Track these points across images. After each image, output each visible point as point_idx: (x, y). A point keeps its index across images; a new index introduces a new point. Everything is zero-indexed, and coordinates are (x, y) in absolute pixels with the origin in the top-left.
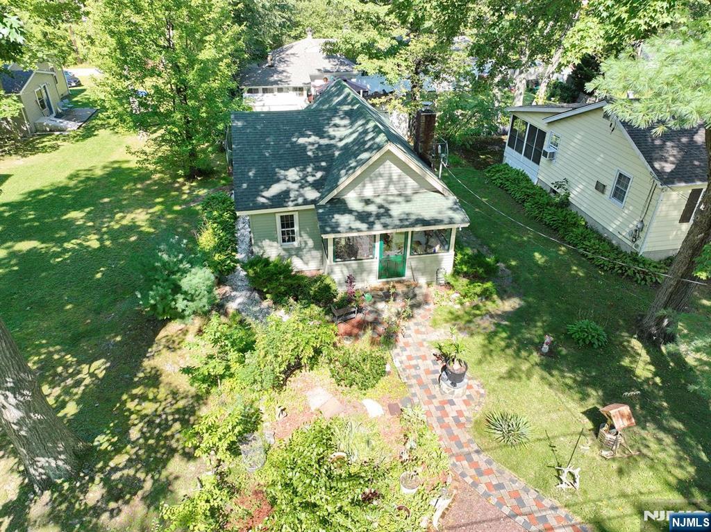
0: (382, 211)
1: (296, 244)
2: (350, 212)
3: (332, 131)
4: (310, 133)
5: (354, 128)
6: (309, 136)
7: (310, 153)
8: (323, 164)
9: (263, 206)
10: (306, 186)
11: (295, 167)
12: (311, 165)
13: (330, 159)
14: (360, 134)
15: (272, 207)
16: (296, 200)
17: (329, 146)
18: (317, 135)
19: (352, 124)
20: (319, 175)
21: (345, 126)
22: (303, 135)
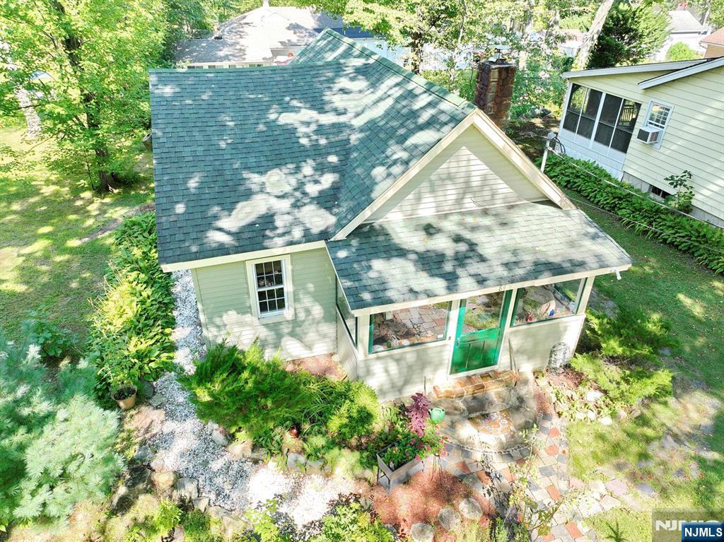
0: (463, 247)
1: (288, 313)
2: (402, 253)
3: (338, 101)
4: (299, 105)
5: (379, 93)
6: (296, 110)
7: (304, 141)
8: (333, 159)
9: (222, 250)
10: (305, 204)
11: (278, 166)
12: (310, 162)
13: (344, 149)
14: (397, 101)
15: (238, 250)
16: (288, 233)
17: (338, 128)
18: (313, 107)
19: (374, 85)
20: (328, 180)
21: (360, 92)
22: (286, 108)
